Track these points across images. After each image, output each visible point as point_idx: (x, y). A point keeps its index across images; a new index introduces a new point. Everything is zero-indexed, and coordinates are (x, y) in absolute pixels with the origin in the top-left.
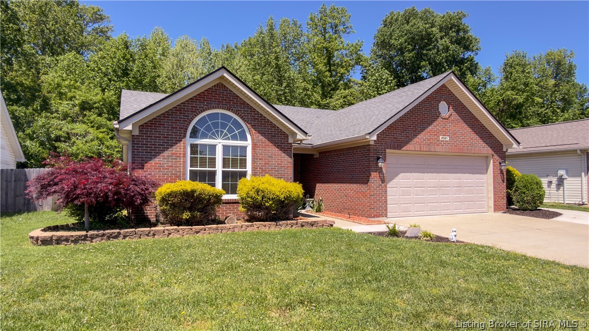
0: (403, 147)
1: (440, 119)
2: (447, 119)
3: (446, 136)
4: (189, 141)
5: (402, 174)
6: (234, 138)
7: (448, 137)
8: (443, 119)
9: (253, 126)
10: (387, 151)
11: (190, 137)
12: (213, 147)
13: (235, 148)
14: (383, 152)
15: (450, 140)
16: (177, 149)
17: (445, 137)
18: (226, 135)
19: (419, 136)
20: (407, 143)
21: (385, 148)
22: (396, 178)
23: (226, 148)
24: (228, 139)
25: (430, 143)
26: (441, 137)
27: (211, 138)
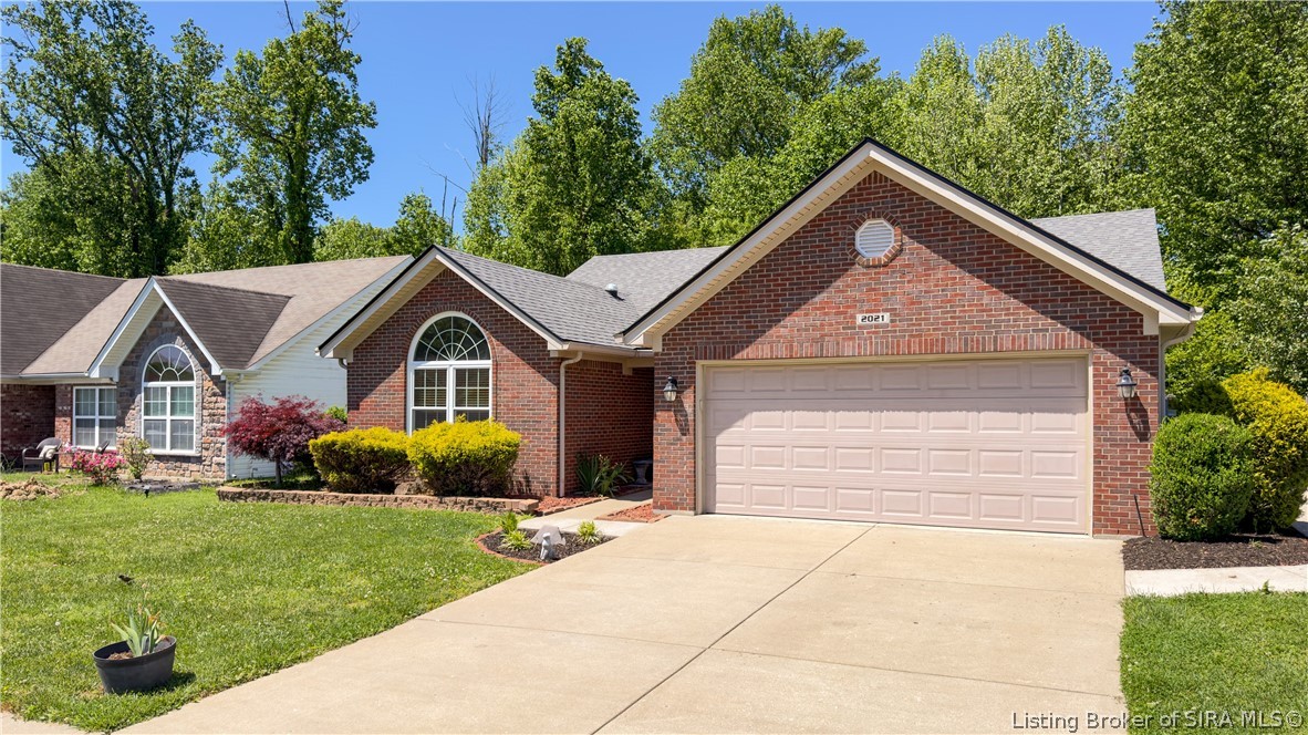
0: (738, 352)
1: (857, 269)
2: (884, 266)
3: (878, 311)
4: (413, 365)
5: (755, 413)
6: (472, 356)
7: (887, 316)
8: (868, 267)
9: (494, 334)
10: (700, 363)
11: (416, 359)
12: (443, 373)
13: (473, 372)
14: (685, 368)
15: (892, 321)
16: (395, 379)
17: (874, 315)
18: (461, 351)
19: (788, 321)
20: (749, 342)
21: (690, 358)
22: (739, 423)
23: (460, 373)
24: (463, 358)
25: (822, 336)
26: (859, 317)
27: (441, 358)
